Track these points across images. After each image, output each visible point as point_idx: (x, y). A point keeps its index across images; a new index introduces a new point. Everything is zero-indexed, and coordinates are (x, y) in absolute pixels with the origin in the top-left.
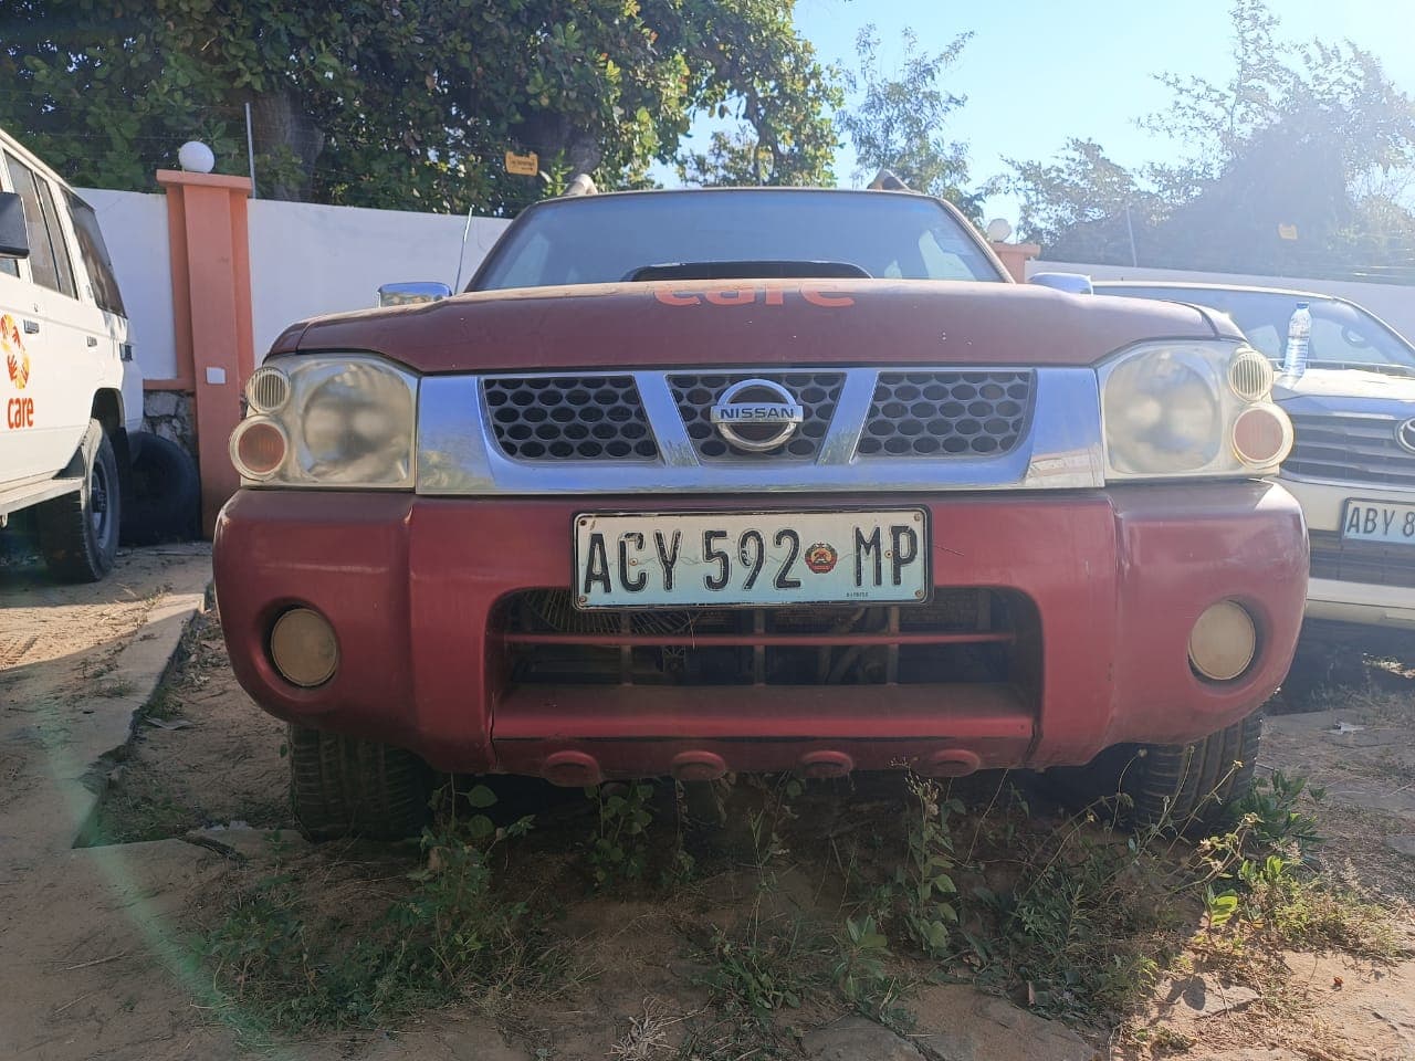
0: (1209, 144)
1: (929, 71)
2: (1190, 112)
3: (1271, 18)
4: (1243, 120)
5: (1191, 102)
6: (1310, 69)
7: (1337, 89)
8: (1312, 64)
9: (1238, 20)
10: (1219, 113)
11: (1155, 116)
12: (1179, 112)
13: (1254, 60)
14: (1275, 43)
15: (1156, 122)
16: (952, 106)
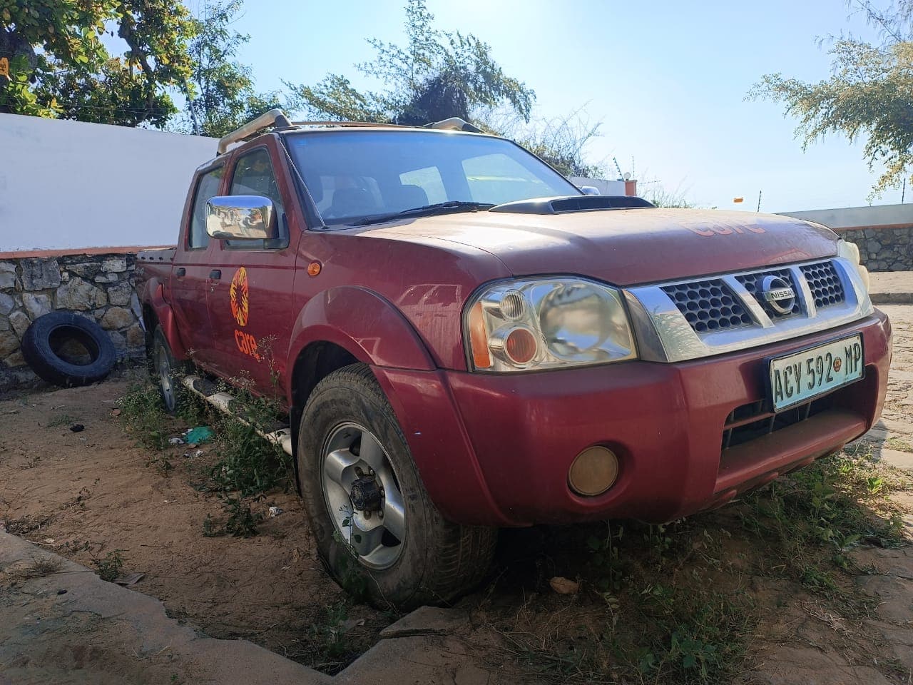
0: (399, 84)
1: (223, 16)
2: (389, 65)
3: (429, 15)
4: (417, 73)
5: (388, 58)
6: (454, 48)
7: (467, 61)
8: (454, 45)
9: (410, 13)
10: (405, 67)
11: (368, 64)
12: (382, 63)
13: (421, 38)
14: (433, 30)
15: (369, 68)
16: (240, 40)
